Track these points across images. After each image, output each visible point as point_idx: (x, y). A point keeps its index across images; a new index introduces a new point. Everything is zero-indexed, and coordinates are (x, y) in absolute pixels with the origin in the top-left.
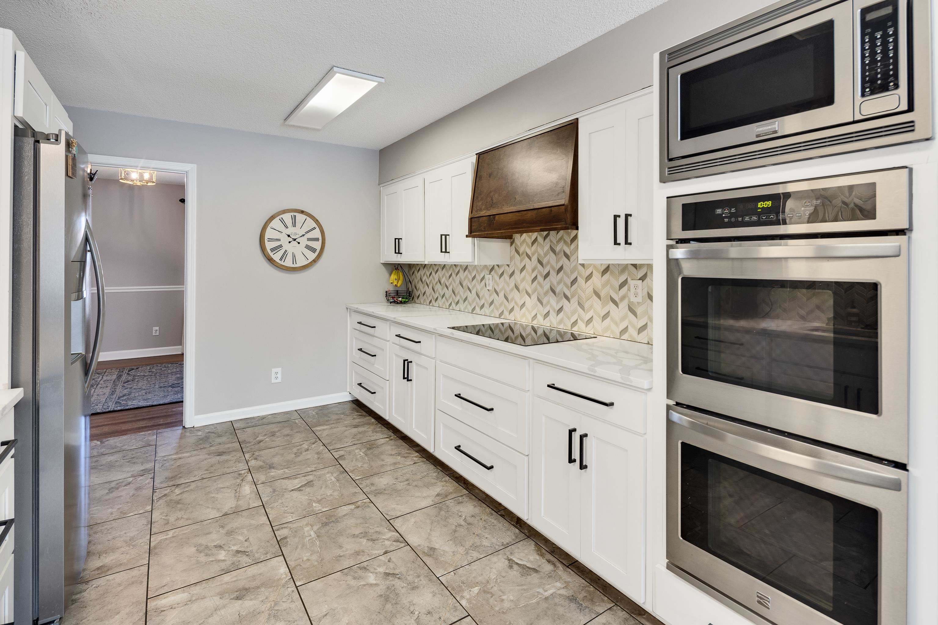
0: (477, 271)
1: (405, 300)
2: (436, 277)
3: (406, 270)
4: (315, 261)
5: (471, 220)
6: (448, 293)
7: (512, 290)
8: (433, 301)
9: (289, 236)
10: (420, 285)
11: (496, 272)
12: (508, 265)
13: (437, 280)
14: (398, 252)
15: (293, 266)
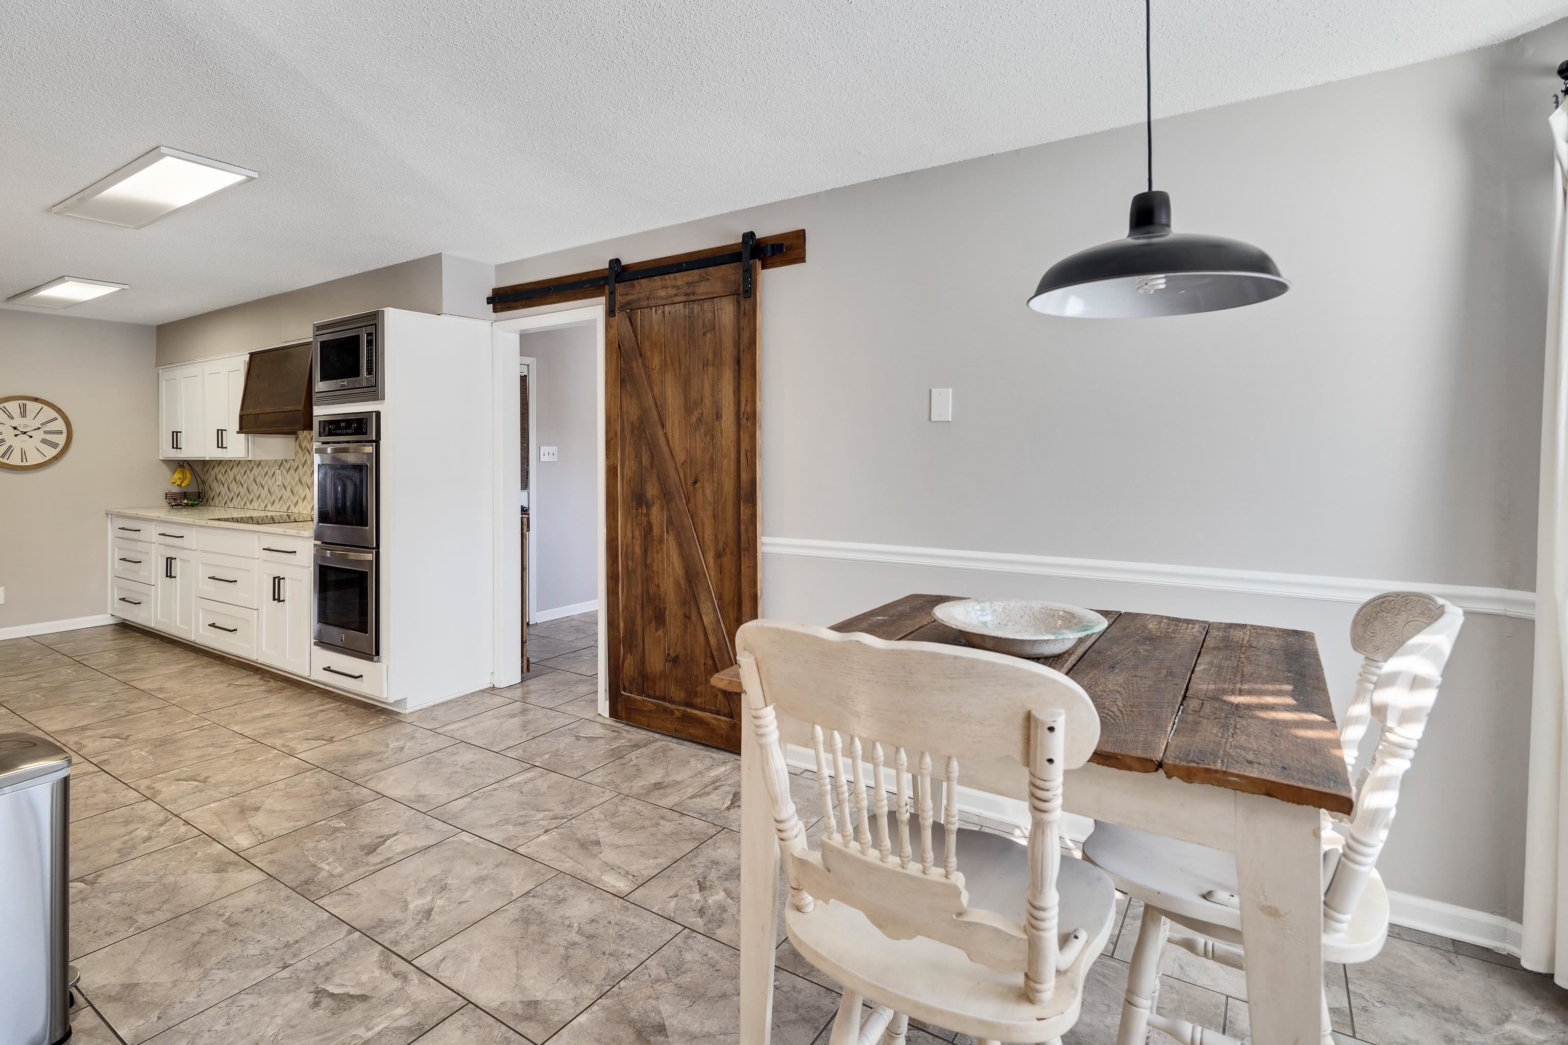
0: (269, 466)
1: (192, 502)
2: (231, 474)
3: (198, 469)
4: (56, 458)
5: (241, 417)
6: (243, 491)
7: (296, 484)
8: (228, 502)
9: (15, 428)
10: (215, 485)
11: (284, 467)
12: (294, 460)
13: (232, 477)
14: (176, 446)
15: (22, 464)
